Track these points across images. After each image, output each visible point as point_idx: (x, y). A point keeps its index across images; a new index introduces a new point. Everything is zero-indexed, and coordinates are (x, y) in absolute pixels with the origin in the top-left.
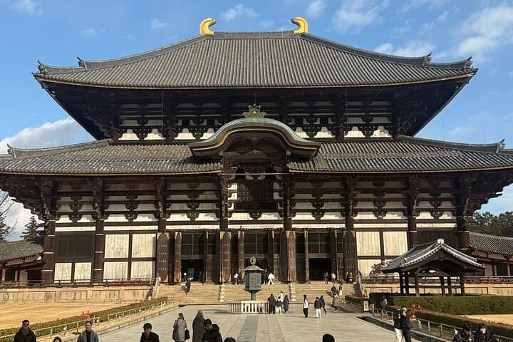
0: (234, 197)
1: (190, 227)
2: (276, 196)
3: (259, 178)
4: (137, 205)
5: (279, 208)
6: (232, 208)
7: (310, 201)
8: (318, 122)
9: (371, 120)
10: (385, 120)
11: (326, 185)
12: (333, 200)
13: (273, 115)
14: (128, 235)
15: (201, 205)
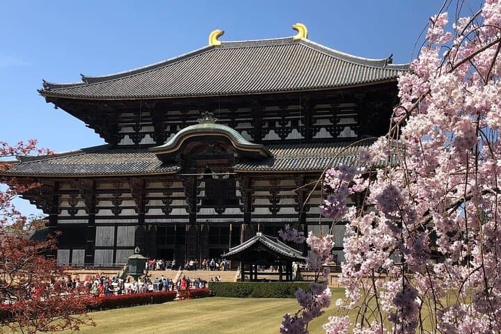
0: (203, 194)
1: (164, 221)
2: (238, 193)
3: (224, 177)
4: (121, 201)
5: (241, 204)
6: (200, 204)
7: (268, 197)
8: (289, 125)
9: (339, 121)
10: (352, 121)
11: (282, 183)
12: (288, 197)
13: (249, 119)
14: (114, 227)
15: (174, 201)
